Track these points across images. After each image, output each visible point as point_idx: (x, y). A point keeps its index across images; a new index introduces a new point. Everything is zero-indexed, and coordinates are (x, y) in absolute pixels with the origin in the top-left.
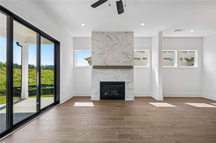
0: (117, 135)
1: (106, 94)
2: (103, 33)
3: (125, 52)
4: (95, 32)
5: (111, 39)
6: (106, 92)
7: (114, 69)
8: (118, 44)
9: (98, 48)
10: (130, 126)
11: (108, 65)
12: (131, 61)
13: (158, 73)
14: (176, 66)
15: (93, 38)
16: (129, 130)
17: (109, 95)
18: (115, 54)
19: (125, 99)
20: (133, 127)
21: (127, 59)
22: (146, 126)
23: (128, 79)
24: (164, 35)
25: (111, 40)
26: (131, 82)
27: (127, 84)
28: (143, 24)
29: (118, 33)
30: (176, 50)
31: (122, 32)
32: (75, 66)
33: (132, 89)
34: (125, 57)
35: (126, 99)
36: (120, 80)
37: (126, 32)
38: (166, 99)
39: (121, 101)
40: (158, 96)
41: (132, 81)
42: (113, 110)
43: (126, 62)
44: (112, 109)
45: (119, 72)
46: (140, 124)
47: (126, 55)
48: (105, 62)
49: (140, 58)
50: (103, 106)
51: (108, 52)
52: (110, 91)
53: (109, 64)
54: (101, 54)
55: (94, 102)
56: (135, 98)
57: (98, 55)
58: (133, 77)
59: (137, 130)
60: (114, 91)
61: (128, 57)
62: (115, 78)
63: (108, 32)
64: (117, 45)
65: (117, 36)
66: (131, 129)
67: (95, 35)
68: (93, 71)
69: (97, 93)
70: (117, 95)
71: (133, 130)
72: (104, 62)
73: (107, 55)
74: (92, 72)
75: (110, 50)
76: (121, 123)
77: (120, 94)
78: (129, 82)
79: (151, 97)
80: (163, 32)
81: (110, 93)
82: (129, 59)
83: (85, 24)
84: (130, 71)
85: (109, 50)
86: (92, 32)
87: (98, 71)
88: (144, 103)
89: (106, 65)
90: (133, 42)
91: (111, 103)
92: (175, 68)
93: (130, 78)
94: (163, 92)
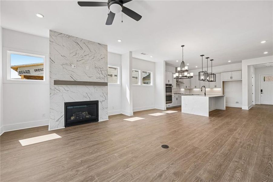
0: (118, 156)
1: (72, 118)
2: (69, 37)
3: (98, 66)
4: (55, 32)
5: (81, 47)
6: (72, 116)
7: (85, 86)
8: (90, 55)
9: (62, 56)
10: (123, 144)
11: (77, 81)
12: (105, 77)
13: (129, 91)
14: (139, 84)
15: (52, 40)
16: (125, 148)
17: (78, 119)
18: (87, 67)
19: (98, 120)
20: (126, 144)
21: (101, 75)
22: (136, 140)
23: (102, 97)
24: (133, 56)
25: (81, 49)
26: (105, 101)
27: (100, 103)
28: (119, 41)
29: (89, 42)
30: (140, 71)
31: (94, 42)
32: (8, 79)
33: (107, 108)
34: (99, 72)
35: (100, 120)
36: (93, 99)
37: (99, 44)
38: (136, 114)
39: (94, 123)
40: (129, 112)
41: (106, 99)
42: (93, 134)
43: (99, 78)
44: (91, 134)
45: (91, 89)
46: (130, 140)
47: (99, 70)
48: (73, 76)
49: (112, 75)
50: (76, 134)
51: (77, 64)
52: (78, 113)
53: (79, 80)
54: (67, 64)
55: (57, 132)
56: (110, 117)
57: (61, 65)
58: (107, 94)
59: (131, 145)
60: (83, 113)
61: (102, 72)
62: (86, 97)
63: (77, 38)
64: (89, 57)
65: (89, 46)
66: (125, 146)
67: (56, 36)
68: (53, 88)
69: (59, 119)
70: (88, 117)
71: (128, 146)
72: (71, 76)
73: (75, 68)
74: (50, 89)
75: (79, 61)
76: (113, 144)
77: (92, 116)
78: (103, 101)
79: (121, 115)
80: (133, 53)
81: (79, 117)
82: (103, 74)
83: (43, 16)
84: (104, 88)
85: (77, 61)
86: (51, 31)
87: (61, 88)
88: (120, 121)
89: (74, 80)
90: (107, 56)
91: (84, 128)
92: (139, 86)
93: (104, 96)
94: (133, 108)
